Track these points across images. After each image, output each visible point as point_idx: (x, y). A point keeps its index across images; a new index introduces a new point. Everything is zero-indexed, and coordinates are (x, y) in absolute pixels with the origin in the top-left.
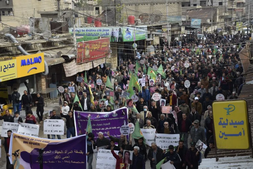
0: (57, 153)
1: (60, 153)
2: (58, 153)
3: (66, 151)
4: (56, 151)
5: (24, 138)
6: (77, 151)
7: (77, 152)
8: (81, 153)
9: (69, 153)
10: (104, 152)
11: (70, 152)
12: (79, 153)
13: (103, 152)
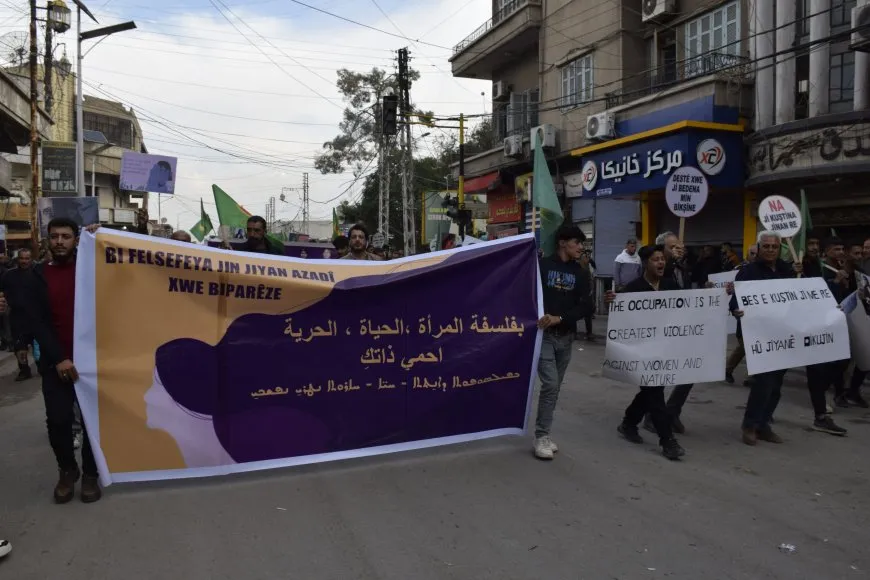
0: (372, 332)
1: (389, 331)
2: (377, 333)
3: (425, 323)
4: (366, 324)
5: (178, 262)
6: (485, 323)
7: (486, 329)
8: (508, 330)
9: (443, 331)
10: (640, 305)
11: (450, 329)
12: (501, 329)
13: (635, 306)
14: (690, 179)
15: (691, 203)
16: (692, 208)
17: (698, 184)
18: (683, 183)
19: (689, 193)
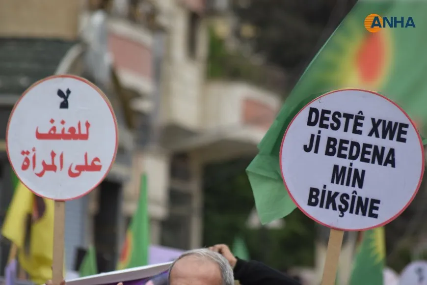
14: (367, 126)
15: (364, 193)
16: (368, 207)
17: (394, 144)
18: (339, 135)
19: (358, 164)
